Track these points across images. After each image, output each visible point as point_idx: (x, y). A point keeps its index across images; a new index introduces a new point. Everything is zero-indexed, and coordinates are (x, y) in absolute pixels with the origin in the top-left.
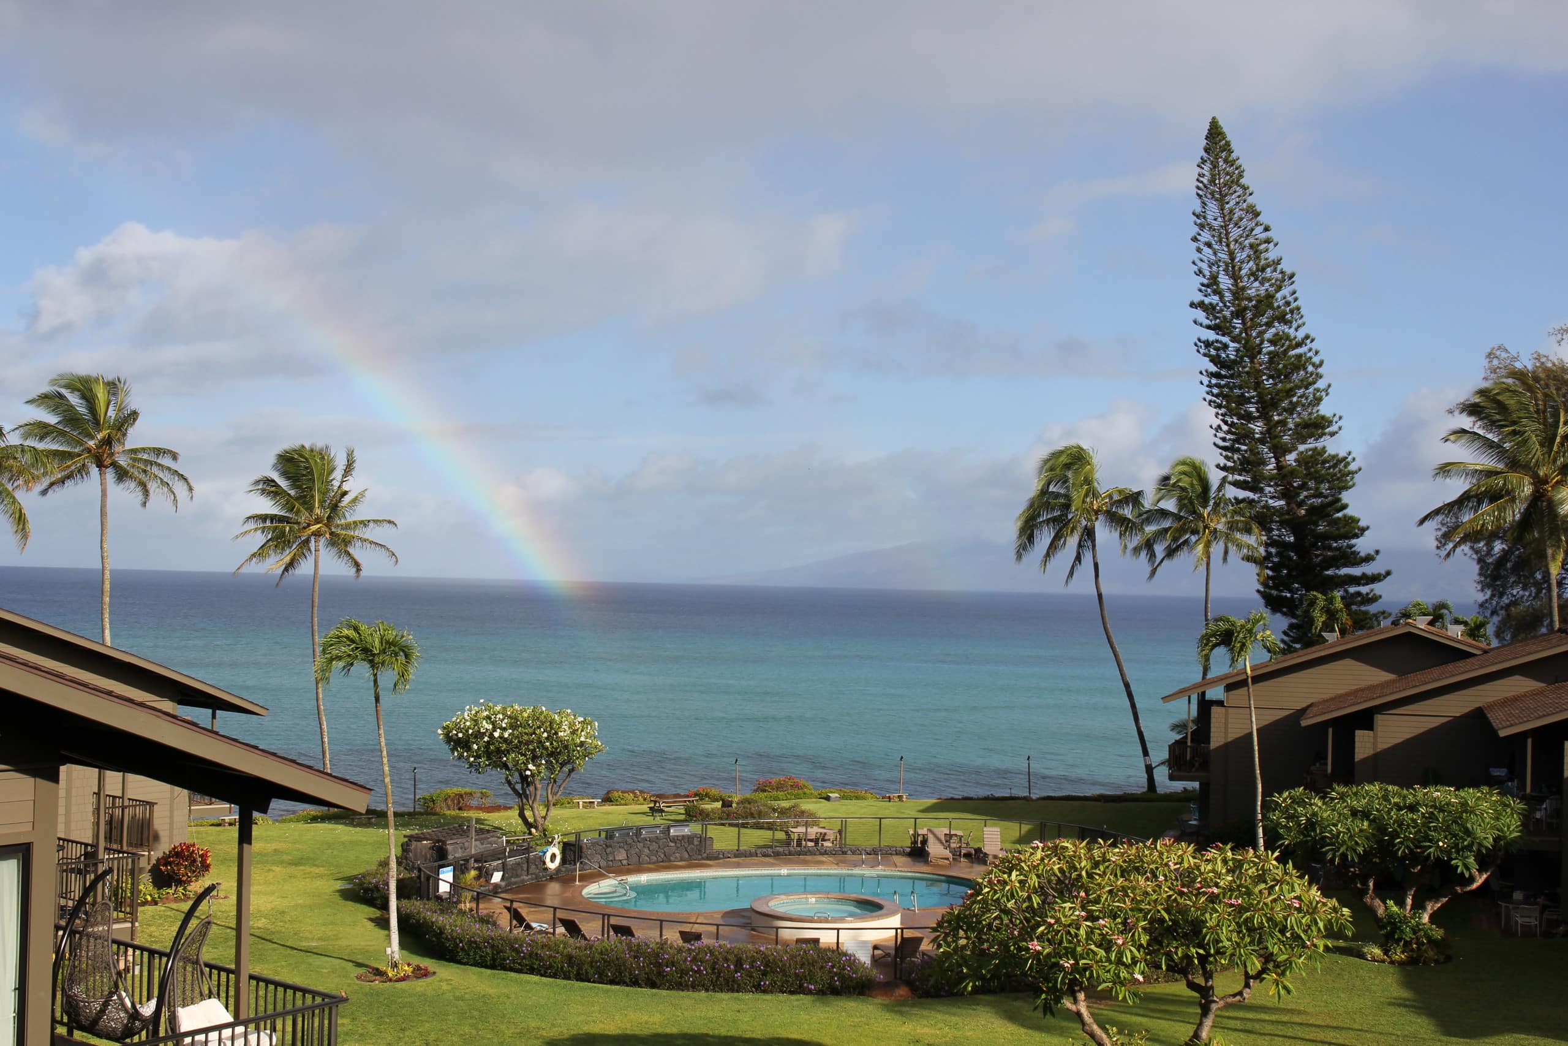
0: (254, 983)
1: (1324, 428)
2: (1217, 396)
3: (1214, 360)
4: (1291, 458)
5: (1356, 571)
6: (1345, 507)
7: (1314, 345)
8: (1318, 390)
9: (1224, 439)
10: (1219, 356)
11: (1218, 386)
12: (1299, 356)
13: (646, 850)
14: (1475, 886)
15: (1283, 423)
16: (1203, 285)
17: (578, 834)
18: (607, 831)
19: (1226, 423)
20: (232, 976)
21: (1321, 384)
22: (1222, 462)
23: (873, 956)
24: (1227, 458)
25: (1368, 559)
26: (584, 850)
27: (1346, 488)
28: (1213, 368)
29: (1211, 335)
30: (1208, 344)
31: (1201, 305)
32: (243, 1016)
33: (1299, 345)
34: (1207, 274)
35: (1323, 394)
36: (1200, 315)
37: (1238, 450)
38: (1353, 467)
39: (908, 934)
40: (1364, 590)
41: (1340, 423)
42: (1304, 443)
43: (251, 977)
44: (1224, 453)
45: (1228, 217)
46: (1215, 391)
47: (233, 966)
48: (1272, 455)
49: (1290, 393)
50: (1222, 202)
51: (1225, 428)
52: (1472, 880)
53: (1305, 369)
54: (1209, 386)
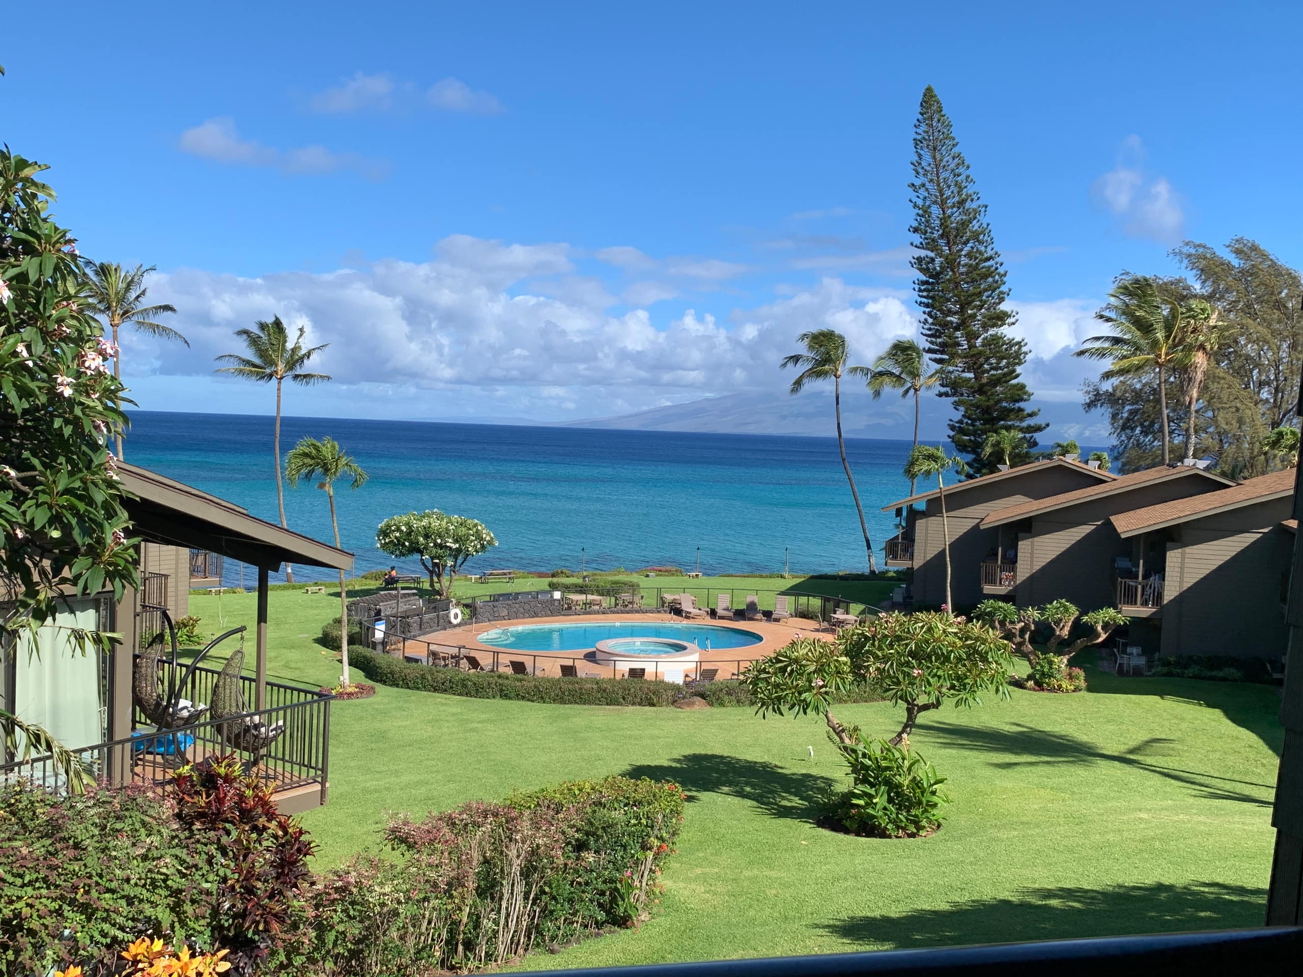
0: (269, 687)
1: (1004, 320)
2: (925, 298)
3: (925, 272)
4: (979, 342)
5: (1024, 423)
6: (1017, 376)
7: (999, 260)
8: (1001, 293)
9: (930, 329)
10: (928, 269)
11: (926, 290)
12: (989, 267)
13: (521, 609)
14: (1100, 640)
15: (973, 316)
16: (918, 214)
17: (474, 598)
18: (494, 596)
19: (931, 317)
20: (253, 684)
21: (1004, 288)
22: (929, 345)
23: (685, 681)
25: (1033, 415)
26: (478, 609)
27: (1019, 364)
28: (924, 278)
29: (923, 253)
30: (920, 260)
31: (916, 230)
32: (261, 709)
33: (988, 259)
34: (922, 207)
35: (1005, 296)
36: (915, 237)
37: (940, 337)
38: (1025, 349)
39: (705, 666)
40: (1029, 436)
41: (1017, 317)
42: (988, 330)
43: (268, 683)
44: (929, 339)
46: (924, 294)
47: (254, 676)
48: (965, 339)
49: (980, 294)
50: (934, 152)
51: (930, 320)
52: (1099, 636)
53: (994, 277)
54: (920, 290)
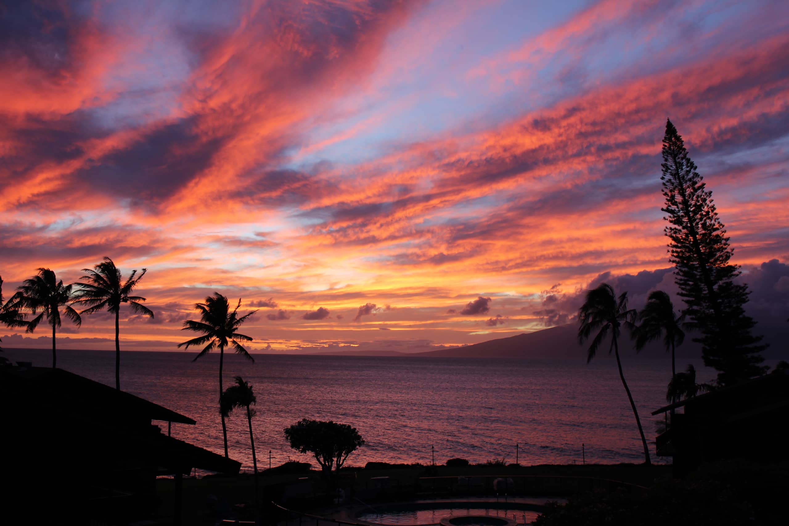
1: (732, 271)
2: (676, 257)
3: (674, 239)
4: (715, 287)
5: (750, 346)
6: (744, 312)
7: (724, 229)
8: (727, 252)
9: (680, 279)
10: (676, 237)
11: (676, 252)
12: (717, 236)
16: (667, 200)
19: (681, 271)
21: (729, 249)
22: (680, 291)
24: (683, 289)
25: (759, 339)
27: (744, 302)
29: (673, 226)
30: (671, 230)
31: (668, 210)
33: (716, 229)
34: (670, 194)
35: (730, 254)
36: (667, 215)
37: (689, 285)
38: (747, 291)
40: (756, 355)
41: (739, 269)
42: (721, 280)
44: (681, 287)
45: (679, 166)
46: (675, 254)
48: (706, 286)
49: (713, 254)
50: (674, 157)
51: (681, 273)
53: (721, 242)
54: (672, 252)
